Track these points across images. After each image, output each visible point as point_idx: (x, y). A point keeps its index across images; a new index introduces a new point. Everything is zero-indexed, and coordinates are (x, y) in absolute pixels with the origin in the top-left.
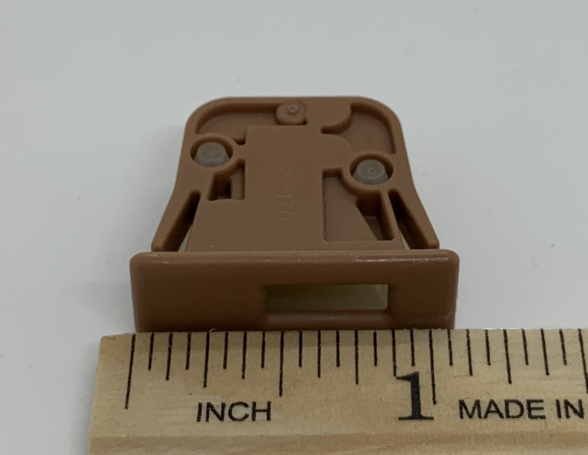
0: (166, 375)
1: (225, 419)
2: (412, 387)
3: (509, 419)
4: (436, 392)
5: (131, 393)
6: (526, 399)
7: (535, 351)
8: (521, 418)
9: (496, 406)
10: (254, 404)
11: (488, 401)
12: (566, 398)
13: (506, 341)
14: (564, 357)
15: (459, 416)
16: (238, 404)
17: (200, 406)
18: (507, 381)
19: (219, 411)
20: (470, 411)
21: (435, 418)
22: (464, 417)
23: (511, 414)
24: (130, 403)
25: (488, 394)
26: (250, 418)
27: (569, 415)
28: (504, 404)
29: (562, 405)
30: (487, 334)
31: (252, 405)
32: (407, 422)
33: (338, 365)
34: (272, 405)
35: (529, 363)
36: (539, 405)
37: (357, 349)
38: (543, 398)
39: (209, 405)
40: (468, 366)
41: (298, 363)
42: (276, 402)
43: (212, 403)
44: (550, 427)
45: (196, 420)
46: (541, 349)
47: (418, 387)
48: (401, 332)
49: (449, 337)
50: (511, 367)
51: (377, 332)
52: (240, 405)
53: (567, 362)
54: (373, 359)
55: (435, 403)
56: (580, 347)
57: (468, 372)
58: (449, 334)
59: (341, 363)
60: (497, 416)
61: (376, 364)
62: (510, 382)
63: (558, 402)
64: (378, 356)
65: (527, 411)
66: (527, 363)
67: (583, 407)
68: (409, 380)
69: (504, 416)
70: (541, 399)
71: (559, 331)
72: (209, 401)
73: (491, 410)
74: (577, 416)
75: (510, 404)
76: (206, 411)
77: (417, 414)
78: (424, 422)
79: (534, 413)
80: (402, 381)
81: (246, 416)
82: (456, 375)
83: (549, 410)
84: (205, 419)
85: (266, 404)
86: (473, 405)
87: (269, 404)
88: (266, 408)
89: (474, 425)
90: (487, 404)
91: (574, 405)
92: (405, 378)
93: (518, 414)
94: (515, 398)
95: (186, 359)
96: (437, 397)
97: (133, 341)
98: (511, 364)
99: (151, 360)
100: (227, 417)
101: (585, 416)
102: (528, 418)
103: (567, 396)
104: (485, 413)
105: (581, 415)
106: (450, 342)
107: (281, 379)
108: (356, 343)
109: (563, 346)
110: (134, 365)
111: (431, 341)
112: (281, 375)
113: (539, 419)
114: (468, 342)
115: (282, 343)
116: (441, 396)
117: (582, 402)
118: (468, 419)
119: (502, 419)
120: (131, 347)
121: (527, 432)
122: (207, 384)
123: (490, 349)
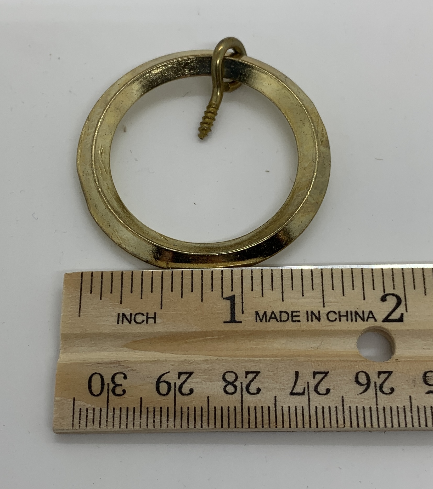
0: (100, 297)
1: (132, 323)
2: (231, 303)
3: (281, 322)
4: (243, 307)
5: (82, 307)
6: (292, 310)
7: (297, 282)
8: (288, 322)
9: (275, 314)
10: (147, 314)
11: (271, 312)
12: (312, 310)
13: (282, 276)
14: (312, 285)
15: (255, 320)
16: (139, 314)
17: (119, 314)
18: (282, 300)
19: (129, 318)
20: (261, 318)
21: (242, 322)
22: (258, 321)
23: (282, 320)
24: (81, 314)
25: (271, 308)
26: (145, 322)
27: (313, 320)
28: (279, 313)
29: (310, 314)
30: (272, 272)
32: (228, 324)
33: (192, 291)
34: (157, 314)
35: (294, 289)
36: (298, 314)
37: (202, 281)
39: (124, 315)
40: (261, 291)
41: (171, 289)
42: (159, 312)
43: (125, 314)
44: (302, 327)
45: (117, 323)
46: (301, 280)
47: (234, 304)
49: (252, 274)
50: (284, 292)
53: (314, 289)
54: (210, 287)
55: (243, 313)
56: (321, 280)
57: (261, 295)
58: (252, 272)
59: (193, 290)
60: (275, 320)
61: (212, 290)
62: (283, 301)
63: (307, 312)
64: (214, 285)
65: (291, 317)
66: (293, 289)
67: (321, 315)
68: (229, 299)
69: (279, 320)
70: (299, 310)
71: (310, 270)
72: (123, 312)
73: (272, 317)
74: (317, 321)
75: (282, 313)
76: (122, 318)
77: (233, 320)
78: (237, 324)
79: (295, 319)
81: (143, 321)
82: (255, 296)
83: (303, 317)
84: (121, 323)
86: (263, 314)
87: (155, 313)
88: (153, 316)
89: (262, 326)
90: (270, 314)
91: (316, 314)
92: (227, 299)
93: (286, 319)
94: (285, 310)
95: (110, 287)
96: (244, 310)
97: (82, 276)
98: (284, 290)
99: (91, 287)
100: (133, 321)
101: (321, 320)
102: (291, 322)
103: (312, 309)
104: (269, 318)
105: (319, 320)
106: (252, 277)
107: (162, 299)
108: (202, 278)
109: (312, 279)
110: (82, 291)
111: (242, 276)
112: (162, 296)
113: (297, 322)
114: (262, 277)
115: (162, 278)
116: (246, 309)
117: (320, 312)
118: (260, 322)
119: (278, 322)
120: (80, 281)
121: (290, 330)
122: (123, 303)
123: (273, 281)
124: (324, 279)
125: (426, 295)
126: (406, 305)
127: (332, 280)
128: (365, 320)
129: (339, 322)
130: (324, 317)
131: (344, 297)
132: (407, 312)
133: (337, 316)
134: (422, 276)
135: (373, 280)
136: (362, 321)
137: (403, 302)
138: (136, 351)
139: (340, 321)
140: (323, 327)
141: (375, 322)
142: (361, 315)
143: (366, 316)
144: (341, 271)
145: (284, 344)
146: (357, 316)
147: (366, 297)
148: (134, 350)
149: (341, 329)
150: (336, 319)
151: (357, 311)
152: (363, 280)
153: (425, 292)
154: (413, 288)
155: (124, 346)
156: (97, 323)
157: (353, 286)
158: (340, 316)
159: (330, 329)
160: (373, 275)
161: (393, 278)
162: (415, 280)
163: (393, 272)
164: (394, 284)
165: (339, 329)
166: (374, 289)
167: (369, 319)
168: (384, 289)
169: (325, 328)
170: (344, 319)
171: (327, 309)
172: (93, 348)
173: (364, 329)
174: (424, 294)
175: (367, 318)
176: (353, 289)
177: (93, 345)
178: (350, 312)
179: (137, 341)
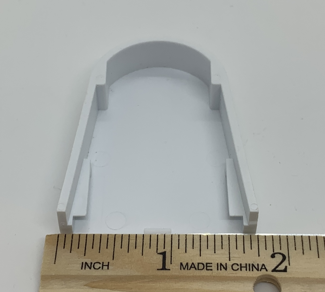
0: (70, 251)
1: (91, 269)
2: (163, 257)
4: (172, 259)
5: (56, 258)
6: (206, 262)
7: (211, 243)
8: (203, 270)
9: (194, 265)
10: (103, 263)
11: (192, 263)
12: (221, 263)
13: (200, 239)
14: (222, 246)
15: (180, 269)
16: (97, 263)
17: (83, 263)
18: (199, 255)
19: (90, 265)
20: (184, 267)
21: (171, 270)
22: (182, 269)
23: (199, 269)
24: (56, 262)
25: (192, 260)
26: (101, 268)
27: (222, 269)
28: (197, 264)
29: (219, 265)
30: (193, 236)
32: (160, 271)
33: (136, 248)
34: (109, 263)
36: (211, 265)
37: (143, 242)
38: (212, 262)
39: (86, 263)
40: (185, 249)
41: (121, 247)
42: (111, 262)
44: (214, 274)
45: (81, 268)
46: (214, 242)
47: (165, 257)
49: (179, 237)
50: (201, 250)
53: (223, 248)
54: (149, 246)
55: (171, 263)
56: (228, 242)
57: (185, 252)
59: (137, 247)
60: (194, 269)
61: (150, 248)
62: (200, 256)
63: (218, 264)
64: (151, 245)
65: (206, 267)
66: (208, 248)
67: (227, 266)
68: (162, 254)
69: (197, 269)
70: (211, 262)
71: (221, 235)
72: (86, 261)
73: (192, 266)
74: (224, 270)
75: (199, 264)
76: (85, 265)
77: (164, 268)
78: (166, 271)
79: (208, 268)
80: (160, 255)
82: (180, 252)
83: (214, 267)
84: (84, 269)
86: (185, 265)
88: (107, 264)
89: (186, 272)
91: (224, 265)
92: (160, 254)
93: (202, 268)
94: (201, 262)
95: (78, 244)
96: (172, 261)
97: (58, 237)
98: (201, 249)
99: (64, 245)
100: (92, 267)
101: (227, 270)
102: (206, 270)
104: (190, 268)
105: (226, 269)
106: (179, 239)
107: (114, 253)
108: (143, 239)
109: (222, 242)
110: (58, 247)
111: (172, 239)
112: (114, 251)
113: (210, 270)
114: (186, 239)
115: (115, 239)
116: (174, 261)
117: (227, 264)
118: (183, 270)
119: (196, 270)
120: (57, 240)
121: (205, 276)
122: (86, 255)
123: (194, 242)
124: (230, 242)
125: (303, 254)
126: (289, 260)
127: (236, 243)
128: (259, 270)
130: (229, 268)
131: (244, 254)
132: (289, 265)
133: (239, 267)
134: (301, 241)
135: (266, 243)
136: (257, 270)
137: (287, 259)
138: (94, 289)
139: (241, 270)
140: (229, 274)
141: (267, 272)
142: (257, 267)
143: (260, 268)
144: (243, 237)
145: (200, 286)
146: (254, 267)
147: (260, 254)
148: (92, 288)
149: (242, 276)
150: (238, 269)
151: (254, 264)
152: (258, 243)
153: (303, 252)
154: (295, 250)
155: (85, 285)
156: (67, 269)
157: (251, 247)
158: (241, 267)
159: (234, 276)
160: (265, 240)
161: (280, 242)
162: (296, 244)
163: (280, 238)
164: (281, 247)
165: (240, 275)
166: (266, 249)
167: (262, 270)
168: (273, 250)
169: (230, 275)
170: (244, 269)
171: (232, 262)
172: (63, 286)
173: (258, 277)
174: (302, 253)
175: (260, 269)
176: (251, 249)
177: (63, 284)
178: (248, 264)
179: (95, 282)
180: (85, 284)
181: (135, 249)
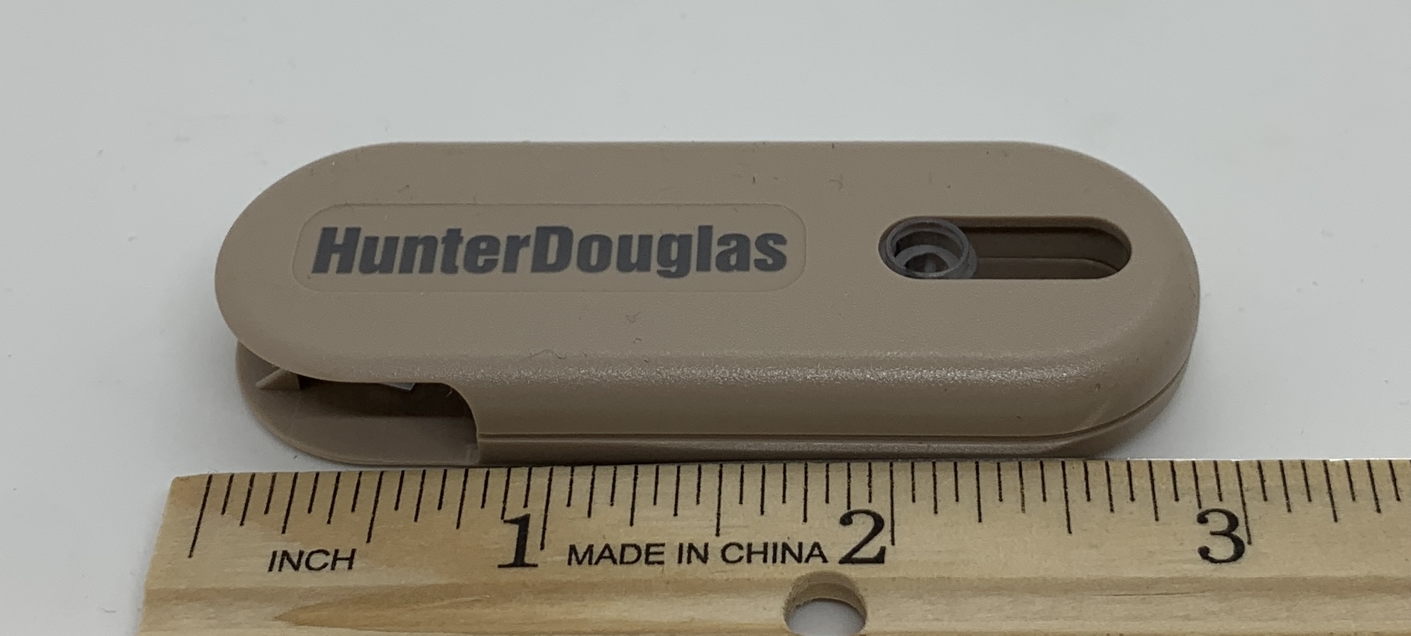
0: (241, 520)
1: (300, 569)
2: (520, 532)
3: (623, 565)
4: (546, 535)
5: (198, 540)
6: (647, 542)
7: (666, 489)
8: (637, 564)
9: (610, 551)
10: (337, 551)
11: (604, 546)
12: (690, 542)
13: (635, 479)
14: (698, 495)
15: (567, 563)
16: (318, 551)
17: (274, 554)
18: (629, 523)
19: (295, 560)
20: (580, 558)
21: (539, 566)
22: (572, 564)
23: (625, 560)
24: (195, 551)
25: (605, 538)
26: (329, 567)
27: (691, 561)
28: (620, 548)
29: (685, 549)
30: (615, 471)
31: (333, 553)
32: (507, 570)
33: (440, 508)
34: (356, 552)
35: (658, 504)
36: (659, 549)
37: (464, 490)
38: (665, 541)
39: (285, 554)
40: (587, 507)
41: (394, 506)
42: (361, 547)
43: (289, 551)
44: (666, 572)
45: (268, 569)
46: (674, 487)
47: (526, 531)
48: (518, 470)
49: (572, 475)
50: (636, 508)
51: (491, 470)
52: (319, 554)
53: (700, 502)
54: (481, 501)
55: (542, 548)
56: (718, 485)
57: (587, 515)
58: (572, 471)
59: (443, 506)
60: (610, 561)
61: (483, 506)
62: (632, 524)
63: (681, 546)
64: (488, 497)
65: (645, 556)
66: (655, 504)
67: (709, 552)
68: (516, 524)
69: (618, 562)
70: (663, 543)
72: (285, 549)
73: (604, 555)
74: (700, 563)
75: (627, 548)
76: (282, 560)
77: (519, 563)
78: (526, 570)
79: (652, 558)
80: (510, 525)
81: (325, 565)
82: (572, 517)
83: (670, 556)
84: (278, 569)
85: (350, 552)
86: (585, 551)
87: (353, 551)
88: (349, 556)
89: (585, 573)
90: (601, 550)
91: (699, 549)
92: (513, 522)
93: (633, 559)
94: (633, 542)
95: (266, 502)
96: (545, 542)
97: (209, 482)
98: (636, 504)
99: (226, 502)
100: (303, 567)
101: (708, 561)
102: (644, 564)
103: (692, 540)
104: (597, 556)
105: (704, 559)
106: (572, 481)
107: (372, 525)
108: (465, 482)
109: (699, 484)
110: (206, 510)
111: (550, 480)
112: (373, 520)
113: (656, 565)
114: (593, 481)
115: (380, 483)
116: (550, 541)
117: (709, 545)
118: (577, 565)
119: (615, 566)
120: (205, 489)
121: (641, 580)
122: (287, 531)
123: (616, 488)
124: (722, 484)
125: (936, 512)
126: (892, 531)
127: (742, 486)
128: (804, 559)
129: (746, 564)
130: (714, 557)
131: (762, 518)
132: (893, 545)
133: (744, 553)
134: (931, 478)
135: (827, 486)
136: (796, 562)
137: (887, 527)
138: (302, 628)
139: (749, 561)
140: (712, 573)
141: (824, 565)
142: (796, 551)
143: (806, 553)
144: (760, 470)
145: (625, 611)
146: (787, 552)
147: (808, 516)
148: (299, 626)
149: (751, 579)
151: (789, 544)
152: (806, 484)
153: (936, 507)
154: (910, 501)
155: (277, 618)
156: (225, 571)
157: (784, 496)
158: (750, 553)
159: (725, 578)
160: (827, 477)
161: (870, 482)
162: (916, 486)
163: (870, 470)
164: (870, 493)
165: (746, 576)
166: (827, 501)
167: (811, 559)
168: (849, 503)
169: (716, 577)
170: (757, 559)
171: (724, 540)
172: (210, 621)
173: (799, 579)
174: (933, 511)
175: (806, 556)
176: (784, 502)
177: (212, 616)
178: (772, 545)
179: (307, 607)
180: (277, 614)
181: (437, 510)
